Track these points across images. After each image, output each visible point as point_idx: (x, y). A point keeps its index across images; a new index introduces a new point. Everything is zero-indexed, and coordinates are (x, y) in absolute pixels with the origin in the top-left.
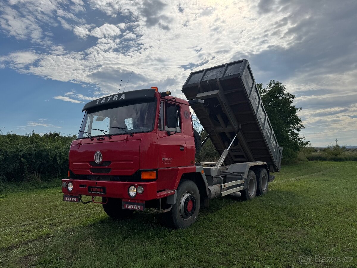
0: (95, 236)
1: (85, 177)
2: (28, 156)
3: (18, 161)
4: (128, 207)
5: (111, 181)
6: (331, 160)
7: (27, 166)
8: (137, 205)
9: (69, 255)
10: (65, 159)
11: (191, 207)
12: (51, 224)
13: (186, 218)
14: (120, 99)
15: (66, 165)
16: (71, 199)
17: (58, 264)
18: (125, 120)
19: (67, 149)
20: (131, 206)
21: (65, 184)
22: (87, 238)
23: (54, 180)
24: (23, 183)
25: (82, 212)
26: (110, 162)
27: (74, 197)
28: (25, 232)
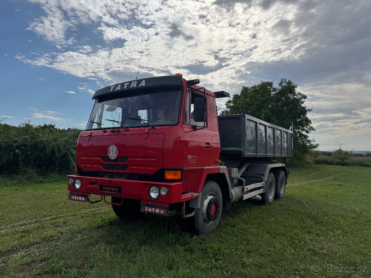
0: (107, 241)
1: (95, 174)
2: (23, 148)
3: (12, 153)
4: (148, 209)
5: (127, 179)
6: (338, 164)
7: (22, 158)
8: (160, 208)
9: (79, 262)
10: (64, 152)
11: (214, 210)
12: (54, 224)
13: (208, 223)
14: (140, 86)
15: (65, 159)
16: (79, 198)
17: (68, 273)
18: (139, 111)
19: (65, 141)
20: (152, 210)
21: (71, 181)
22: (97, 242)
23: (51, 174)
24: (18, 176)
25: (87, 212)
26: (127, 157)
27: (82, 196)
28: (24, 232)
